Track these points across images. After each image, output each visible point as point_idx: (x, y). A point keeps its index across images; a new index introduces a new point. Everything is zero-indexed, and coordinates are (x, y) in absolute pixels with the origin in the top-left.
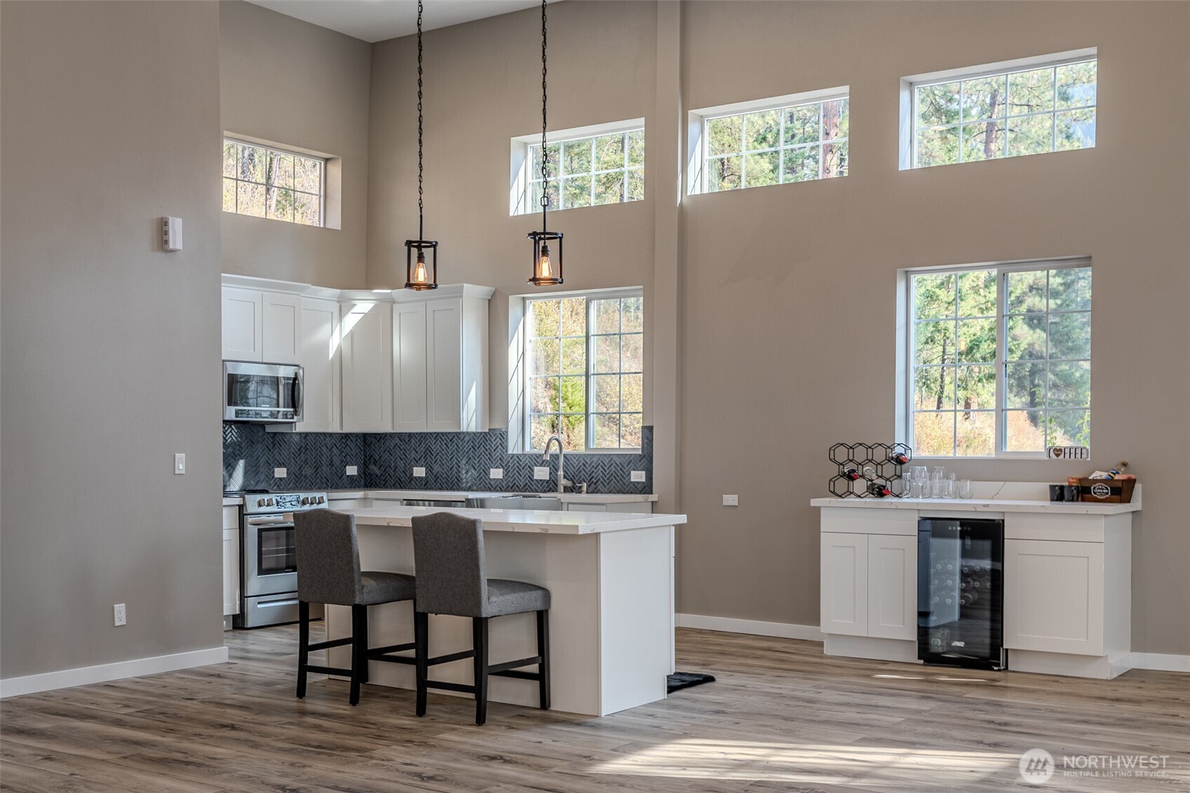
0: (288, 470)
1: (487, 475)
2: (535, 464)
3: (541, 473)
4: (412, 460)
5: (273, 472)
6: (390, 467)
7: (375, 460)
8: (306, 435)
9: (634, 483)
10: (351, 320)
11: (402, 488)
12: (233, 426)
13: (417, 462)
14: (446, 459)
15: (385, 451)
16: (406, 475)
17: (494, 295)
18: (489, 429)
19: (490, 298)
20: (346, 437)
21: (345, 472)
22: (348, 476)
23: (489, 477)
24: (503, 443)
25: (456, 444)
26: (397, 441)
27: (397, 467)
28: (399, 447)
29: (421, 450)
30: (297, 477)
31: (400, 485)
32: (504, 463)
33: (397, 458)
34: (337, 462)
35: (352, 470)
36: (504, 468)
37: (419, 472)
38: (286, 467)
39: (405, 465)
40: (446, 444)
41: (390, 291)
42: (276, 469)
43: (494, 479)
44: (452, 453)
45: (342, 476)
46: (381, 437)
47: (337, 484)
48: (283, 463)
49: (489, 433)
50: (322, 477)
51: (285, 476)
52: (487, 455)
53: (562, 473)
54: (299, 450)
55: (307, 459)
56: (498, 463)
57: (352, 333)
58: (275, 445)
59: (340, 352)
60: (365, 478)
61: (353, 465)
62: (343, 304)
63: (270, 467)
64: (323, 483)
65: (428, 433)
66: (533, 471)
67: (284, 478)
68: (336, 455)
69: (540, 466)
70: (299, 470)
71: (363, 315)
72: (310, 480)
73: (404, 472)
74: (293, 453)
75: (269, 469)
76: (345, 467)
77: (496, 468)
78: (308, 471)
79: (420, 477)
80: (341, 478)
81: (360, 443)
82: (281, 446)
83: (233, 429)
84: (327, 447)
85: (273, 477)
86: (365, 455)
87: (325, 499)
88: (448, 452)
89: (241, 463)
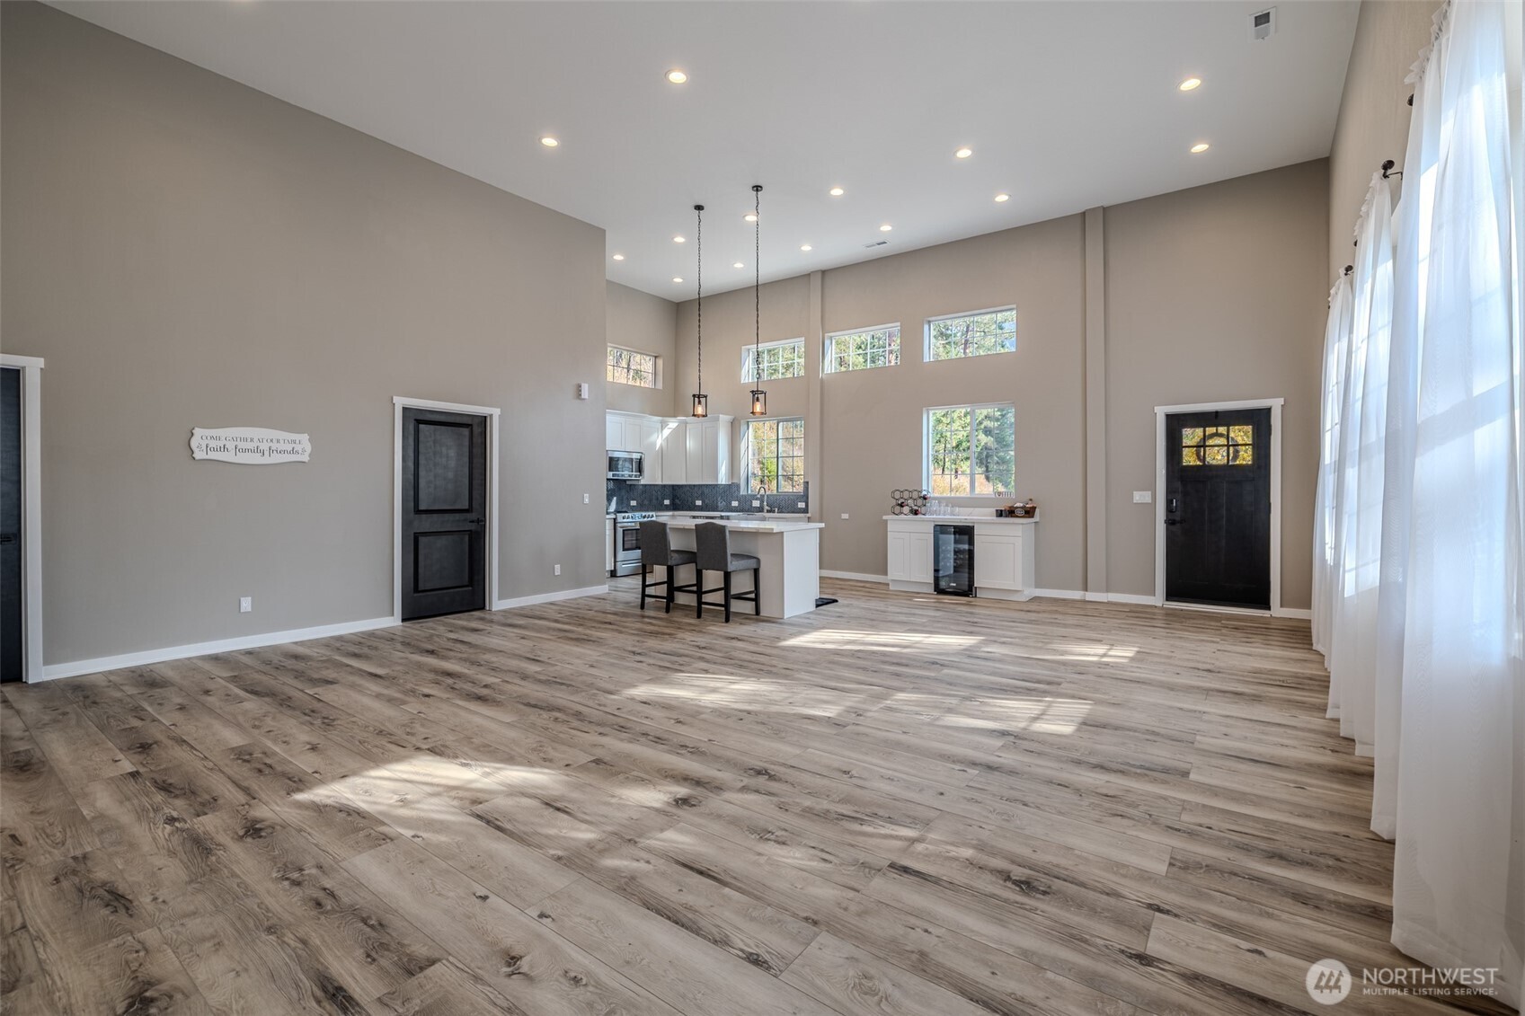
0: (637, 502)
2: (753, 499)
3: (756, 503)
4: (695, 497)
5: (630, 502)
6: (685, 500)
7: (678, 497)
8: (645, 485)
9: (800, 508)
10: (666, 432)
11: (690, 510)
13: (698, 498)
14: (711, 497)
15: (682, 493)
16: (693, 504)
17: (734, 420)
19: (732, 421)
20: (664, 486)
21: (664, 503)
22: (665, 505)
23: (731, 505)
24: (738, 489)
25: (716, 490)
26: (688, 488)
27: (688, 501)
28: (689, 491)
29: (700, 492)
30: (641, 505)
32: (738, 499)
33: (688, 496)
34: (660, 498)
35: (667, 502)
36: (738, 501)
37: (699, 503)
38: (636, 500)
39: (692, 499)
40: (711, 490)
41: (685, 418)
43: (734, 506)
44: (714, 494)
45: (662, 504)
46: (681, 486)
47: (660, 508)
48: (635, 498)
49: (731, 484)
50: (653, 505)
51: (636, 505)
52: (730, 495)
53: (766, 503)
54: (642, 492)
55: (646, 496)
56: (736, 499)
57: (667, 437)
58: (631, 490)
59: (661, 447)
60: (673, 505)
61: (667, 500)
62: (663, 424)
63: (628, 500)
64: (653, 508)
65: (703, 485)
66: (752, 502)
68: (659, 495)
69: (756, 500)
70: (642, 502)
71: (672, 429)
72: (647, 506)
73: (691, 503)
74: (639, 494)
76: (664, 500)
77: (735, 501)
78: (646, 502)
79: (699, 505)
80: (662, 506)
81: (671, 489)
82: (634, 490)
83: (611, 482)
84: (655, 491)
85: (630, 505)
86: (673, 495)
87: (654, 515)
88: (712, 493)
89: (615, 498)
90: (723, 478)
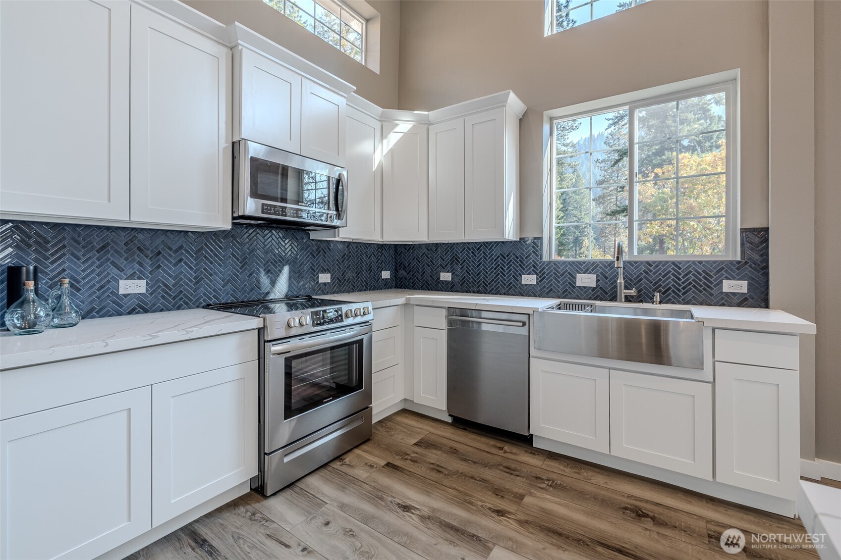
0: (332, 276)
1: (518, 281)
2: (576, 270)
3: (586, 280)
4: (439, 266)
5: (318, 277)
6: (418, 272)
7: (405, 266)
8: (348, 244)
9: (727, 294)
10: (393, 138)
11: (429, 290)
12: (273, 231)
13: (444, 268)
14: (473, 266)
15: (413, 259)
16: (433, 279)
17: (525, 114)
18: (520, 238)
19: (521, 117)
20: (382, 247)
21: (381, 276)
22: (383, 279)
23: (521, 283)
24: (537, 251)
25: (484, 252)
26: (425, 250)
27: (424, 272)
28: (426, 255)
29: (448, 258)
30: (341, 282)
31: (427, 287)
32: (538, 270)
33: (424, 265)
34: (374, 267)
35: (386, 275)
36: (537, 274)
37: (446, 276)
38: (330, 272)
39: (432, 270)
40: (473, 253)
41: (427, 113)
42: (321, 275)
43: (526, 285)
44: (479, 261)
45: (378, 280)
46: (410, 247)
47: (374, 286)
48: (328, 269)
49: (520, 242)
50: (362, 281)
51: (329, 281)
52: (518, 262)
53: (623, 282)
54: (342, 258)
55: (350, 265)
56: (531, 270)
57: (392, 151)
58: (320, 252)
59: (381, 168)
60: (396, 280)
61: (387, 271)
62: (384, 124)
63: (314, 272)
64: (363, 286)
65: (454, 244)
66: (575, 278)
67: (328, 283)
68: (374, 262)
69: (584, 273)
70: (342, 275)
71: (403, 134)
72: (352, 284)
73: (431, 276)
74: (337, 260)
75: (314, 275)
76: (381, 272)
77: (529, 274)
78: (350, 275)
79: (446, 281)
80: (377, 282)
81: (392, 252)
82: (325, 253)
83: (273, 234)
84: (367, 256)
85: (318, 282)
86: (396, 263)
87: (370, 309)
88: (475, 259)
89: (286, 270)
90: (510, 233)
